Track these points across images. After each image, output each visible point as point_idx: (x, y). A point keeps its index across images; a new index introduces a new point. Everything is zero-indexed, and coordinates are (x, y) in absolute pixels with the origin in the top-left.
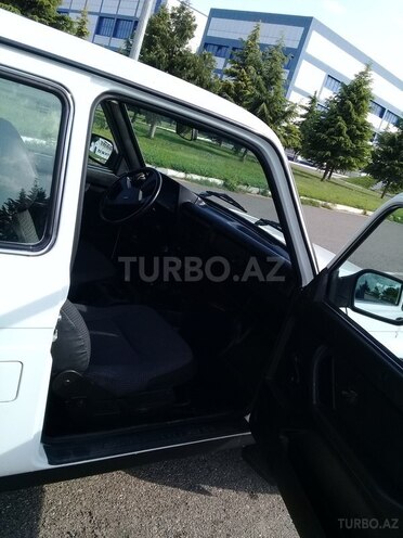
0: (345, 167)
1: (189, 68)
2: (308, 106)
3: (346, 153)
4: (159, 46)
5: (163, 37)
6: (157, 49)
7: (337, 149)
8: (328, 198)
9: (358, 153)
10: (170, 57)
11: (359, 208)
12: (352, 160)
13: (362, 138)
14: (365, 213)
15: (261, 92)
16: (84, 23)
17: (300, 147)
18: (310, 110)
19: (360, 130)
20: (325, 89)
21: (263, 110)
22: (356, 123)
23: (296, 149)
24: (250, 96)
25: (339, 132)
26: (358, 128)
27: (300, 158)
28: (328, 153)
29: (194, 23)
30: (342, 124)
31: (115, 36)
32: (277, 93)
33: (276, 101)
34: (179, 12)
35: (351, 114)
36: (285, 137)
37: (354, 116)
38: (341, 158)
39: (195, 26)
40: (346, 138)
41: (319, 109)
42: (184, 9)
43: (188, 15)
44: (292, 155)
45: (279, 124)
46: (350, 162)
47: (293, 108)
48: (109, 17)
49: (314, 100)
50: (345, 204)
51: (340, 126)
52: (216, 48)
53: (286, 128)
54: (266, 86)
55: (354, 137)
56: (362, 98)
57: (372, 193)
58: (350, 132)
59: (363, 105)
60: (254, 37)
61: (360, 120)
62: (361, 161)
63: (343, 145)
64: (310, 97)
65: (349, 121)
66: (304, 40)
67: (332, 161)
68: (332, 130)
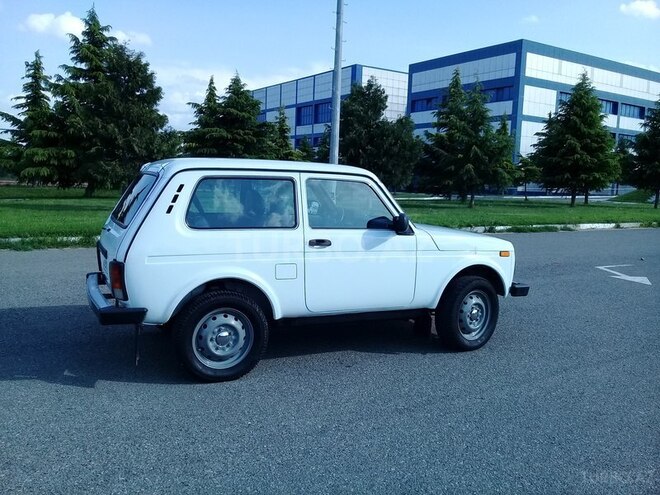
1: (388, 136)
2: (544, 131)
3: (589, 170)
4: (356, 125)
5: (358, 116)
6: (355, 129)
7: (577, 169)
8: (567, 221)
9: (603, 167)
10: (368, 132)
11: (608, 222)
12: (597, 175)
13: (602, 149)
14: (618, 227)
15: (470, 136)
16: (284, 121)
18: (549, 135)
19: (597, 142)
21: (476, 153)
22: (589, 136)
25: (572, 150)
26: (592, 141)
28: (567, 175)
29: (384, 95)
30: (573, 141)
31: (316, 122)
32: (486, 132)
34: (368, 90)
35: (580, 129)
37: (585, 129)
38: (583, 176)
39: (386, 97)
40: (581, 155)
42: (371, 86)
43: (377, 90)
46: (595, 178)
48: (307, 105)
50: (589, 222)
51: (570, 144)
52: (425, 102)
54: (473, 129)
55: (591, 152)
56: (589, 109)
57: (647, 206)
58: (585, 148)
59: (591, 116)
60: (456, 83)
61: (593, 132)
62: (610, 174)
63: (581, 163)
64: (544, 121)
65: (580, 136)
66: (519, 65)
67: (574, 183)
68: (563, 150)
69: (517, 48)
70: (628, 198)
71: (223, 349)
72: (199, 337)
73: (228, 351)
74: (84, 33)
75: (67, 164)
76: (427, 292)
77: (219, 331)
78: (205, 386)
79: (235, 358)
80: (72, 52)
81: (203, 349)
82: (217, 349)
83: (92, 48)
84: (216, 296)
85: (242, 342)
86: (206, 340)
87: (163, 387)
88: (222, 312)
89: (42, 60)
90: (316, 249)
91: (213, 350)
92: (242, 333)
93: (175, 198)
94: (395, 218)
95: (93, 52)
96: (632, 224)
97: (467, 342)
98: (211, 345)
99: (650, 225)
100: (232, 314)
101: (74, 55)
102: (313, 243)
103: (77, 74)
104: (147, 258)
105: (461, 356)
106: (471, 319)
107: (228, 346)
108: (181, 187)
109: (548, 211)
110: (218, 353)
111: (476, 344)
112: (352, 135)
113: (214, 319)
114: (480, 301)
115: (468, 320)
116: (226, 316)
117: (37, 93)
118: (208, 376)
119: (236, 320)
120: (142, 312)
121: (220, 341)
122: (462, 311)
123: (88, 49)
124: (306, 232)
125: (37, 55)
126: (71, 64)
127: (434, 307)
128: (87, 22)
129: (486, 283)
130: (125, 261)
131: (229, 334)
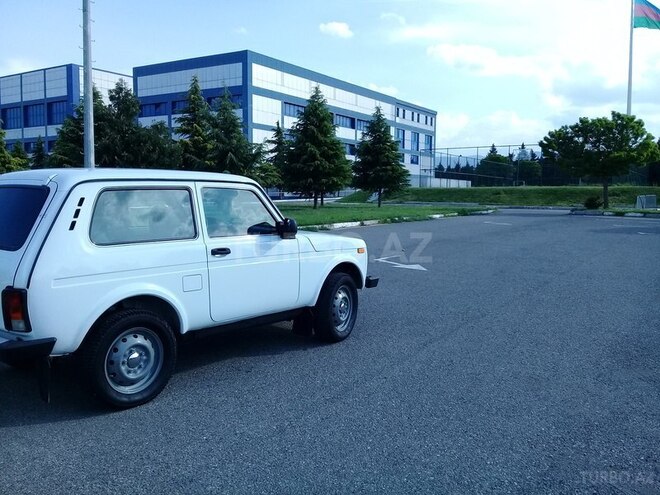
0: (333, 188)
2: (274, 139)
3: (328, 175)
4: (108, 131)
5: (110, 121)
6: (106, 134)
7: (317, 174)
8: (323, 222)
9: (339, 171)
10: (122, 138)
11: (355, 221)
12: (335, 179)
13: (337, 156)
14: (362, 224)
15: (223, 143)
17: (282, 182)
18: (279, 143)
19: (332, 149)
20: (285, 117)
21: (231, 159)
22: (326, 144)
23: (279, 187)
24: (213, 150)
25: (313, 157)
26: (329, 149)
27: (286, 194)
28: (310, 180)
29: (135, 99)
30: (312, 148)
31: (27, 125)
32: (239, 140)
33: (241, 147)
34: (117, 93)
35: (317, 137)
36: (262, 178)
37: (321, 138)
38: (324, 180)
40: (321, 161)
41: (288, 138)
42: (121, 89)
43: (127, 94)
44: (277, 194)
45: (251, 167)
46: (334, 182)
47: (260, 148)
49: (278, 131)
50: (340, 222)
51: (311, 151)
53: (260, 168)
54: (226, 136)
55: (329, 158)
56: (323, 119)
57: (370, 205)
58: (323, 154)
59: (326, 126)
60: (195, 90)
61: (328, 140)
62: (345, 178)
63: (321, 168)
64: (273, 130)
65: (318, 144)
66: (246, 75)
67: (317, 186)
68: (305, 157)
69: (242, 58)
70: (351, 199)
71: (135, 372)
72: (111, 363)
73: (140, 373)
76: (307, 292)
77: (130, 353)
79: (145, 380)
81: (114, 374)
82: (129, 372)
84: (126, 316)
85: (152, 362)
86: (118, 364)
87: (74, 423)
88: (131, 333)
90: (218, 257)
91: (126, 374)
92: (152, 352)
93: (77, 213)
94: (278, 223)
96: (373, 222)
97: (338, 334)
98: (123, 369)
99: (385, 222)
100: (141, 333)
102: (215, 252)
104: (53, 282)
106: (341, 313)
107: (140, 367)
108: (82, 200)
109: (299, 214)
110: (131, 376)
111: (345, 334)
112: (105, 140)
113: (125, 340)
114: (345, 295)
115: (339, 313)
116: (136, 337)
118: (123, 403)
119: (146, 338)
120: (50, 343)
121: (131, 364)
122: (334, 306)
124: (206, 242)
127: (313, 304)
129: (349, 278)
130: (28, 287)
131: (141, 355)
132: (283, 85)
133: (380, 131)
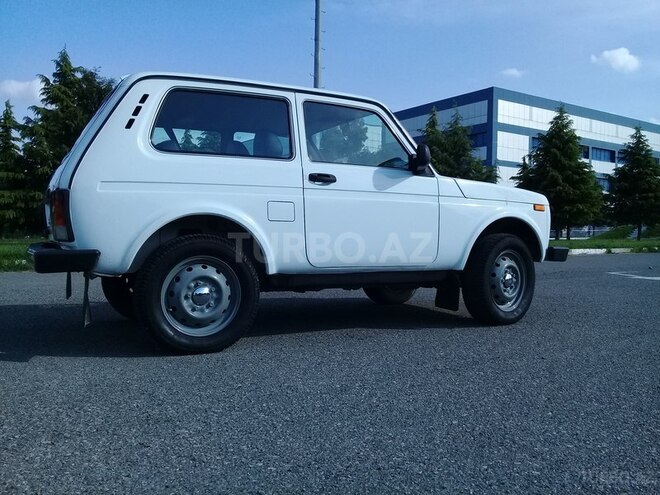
2: (519, 175)
7: (560, 201)
9: (586, 198)
13: (584, 181)
14: (609, 252)
25: (555, 183)
26: (574, 173)
30: (555, 173)
35: (560, 161)
37: (565, 161)
38: (567, 208)
40: (564, 187)
46: (578, 209)
49: (524, 166)
51: (553, 176)
55: (573, 184)
58: (566, 179)
61: (573, 164)
63: (563, 194)
64: (519, 166)
65: (561, 168)
66: (491, 112)
68: (545, 183)
69: (488, 96)
71: (202, 311)
72: (170, 293)
73: (208, 313)
74: (55, 75)
75: (35, 206)
76: (453, 250)
77: (197, 286)
78: (178, 358)
80: (43, 94)
81: (174, 308)
82: (194, 310)
83: (63, 88)
84: (191, 239)
85: (225, 302)
86: (179, 297)
88: (200, 262)
89: (12, 109)
90: (316, 185)
91: (189, 310)
92: (226, 290)
93: (137, 111)
94: (410, 157)
95: (64, 93)
96: (624, 250)
97: (501, 314)
98: (186, 305)
99: (640, 251)
100: (212, 264)
101: (44, 97)
102: (314, 178)
103: (46, 115)
104: (99, 185)
105: (495, 330)
106: (505, 286)
107: (209, 306)
108: (144, 98)
110: (195, 314)
111: (512, 317)
113: (190, 270)
114: (513, 264)
115: (502, 286)
116: (205, 267)
117: (7, 143)
118: (180, 344)
119: (218, 272)
120: (94, 255)
121: (199, 300)
122: (494, 275)
123: (59, 89)
125: (7, 104)
126: (41, 105)
127: (462, 267)
128: (58, 64)
129: (519, 242)
130: (70, 187)
131: (210, 291)
132: (531, 120)
133: (640, 155)
